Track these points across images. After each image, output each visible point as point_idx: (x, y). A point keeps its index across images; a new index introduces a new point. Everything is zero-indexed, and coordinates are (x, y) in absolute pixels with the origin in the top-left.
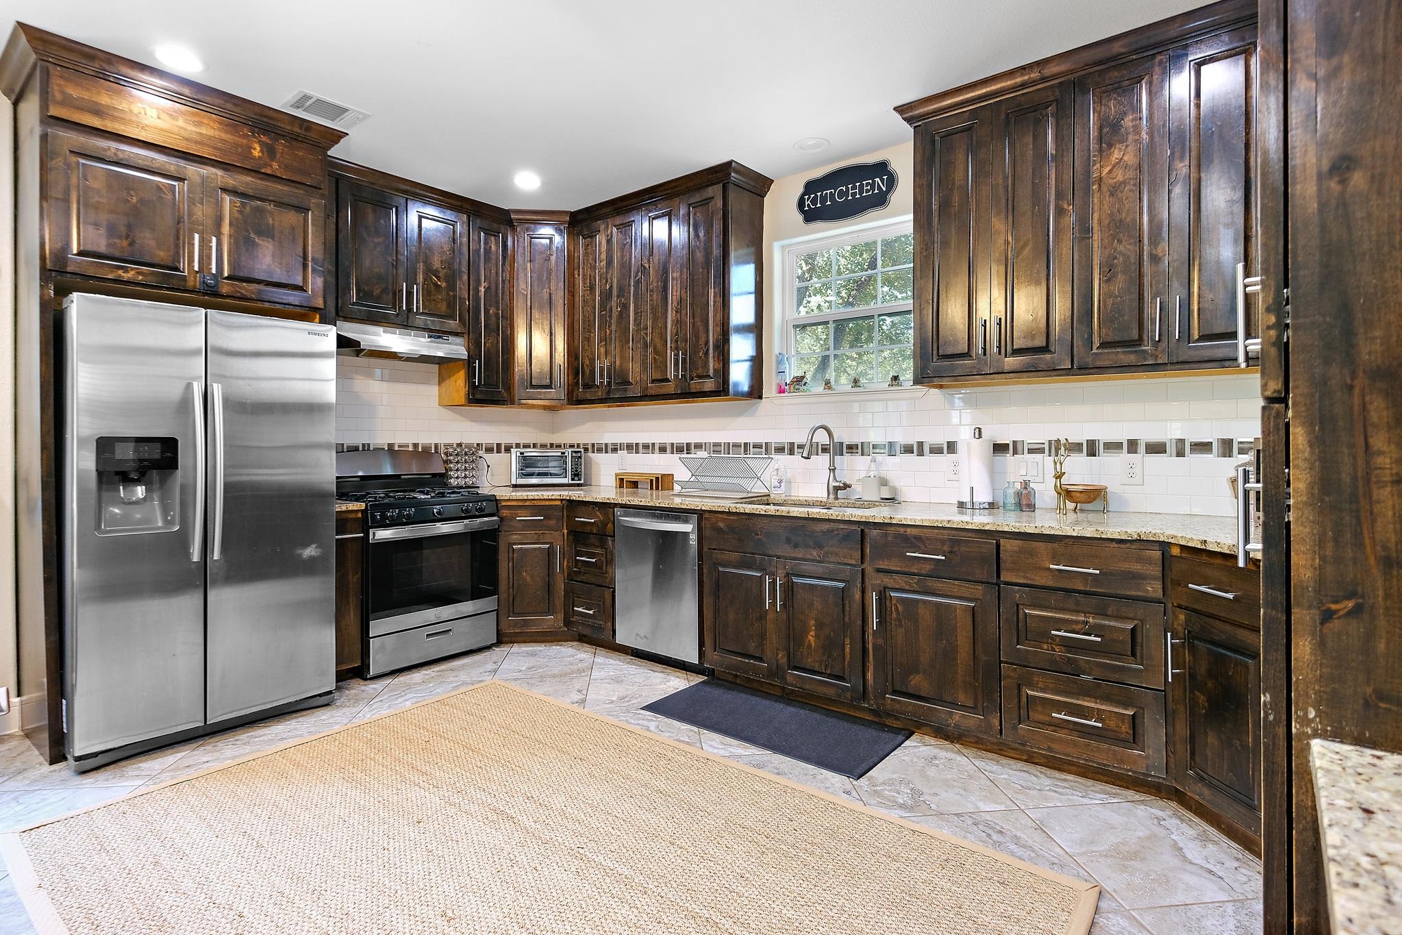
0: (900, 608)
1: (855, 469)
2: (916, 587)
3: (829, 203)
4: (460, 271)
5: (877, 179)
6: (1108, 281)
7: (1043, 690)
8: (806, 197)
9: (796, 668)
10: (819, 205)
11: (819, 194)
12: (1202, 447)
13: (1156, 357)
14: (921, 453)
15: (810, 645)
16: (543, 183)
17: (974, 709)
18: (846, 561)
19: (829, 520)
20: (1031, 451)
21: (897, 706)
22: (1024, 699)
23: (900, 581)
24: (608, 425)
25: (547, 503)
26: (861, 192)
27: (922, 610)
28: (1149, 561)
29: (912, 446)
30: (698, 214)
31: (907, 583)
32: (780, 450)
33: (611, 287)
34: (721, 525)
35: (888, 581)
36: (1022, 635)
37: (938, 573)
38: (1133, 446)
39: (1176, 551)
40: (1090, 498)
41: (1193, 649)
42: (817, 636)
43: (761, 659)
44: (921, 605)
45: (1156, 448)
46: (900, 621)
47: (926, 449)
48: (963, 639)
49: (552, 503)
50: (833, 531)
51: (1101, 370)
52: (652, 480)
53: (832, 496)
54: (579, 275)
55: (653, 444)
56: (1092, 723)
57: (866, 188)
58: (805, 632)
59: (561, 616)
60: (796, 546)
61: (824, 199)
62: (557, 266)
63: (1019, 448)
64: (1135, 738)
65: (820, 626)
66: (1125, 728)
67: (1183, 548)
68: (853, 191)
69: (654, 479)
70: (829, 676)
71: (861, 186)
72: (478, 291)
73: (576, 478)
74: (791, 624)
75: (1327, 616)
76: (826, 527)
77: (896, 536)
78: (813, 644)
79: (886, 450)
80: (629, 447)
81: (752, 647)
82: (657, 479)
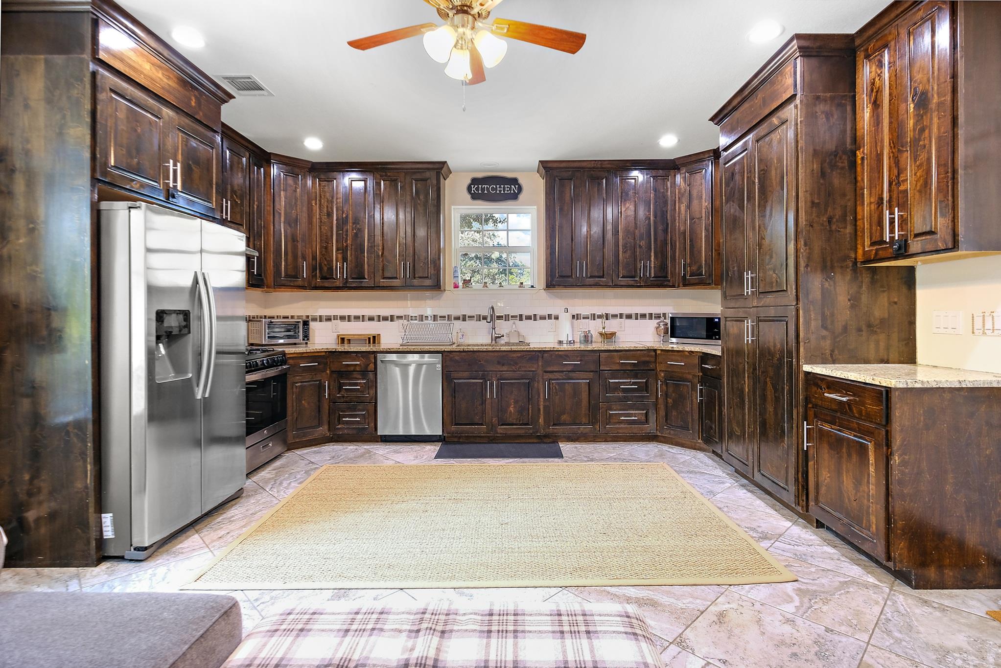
0: (557, 387)
1: (503, 327)
2: (564, 377)
3: (486, 192)
4: (246, 192)
5: (513, 186)
6: (625, 252)
7: (615, 410)
8: (473, 186)
9: (503, 425)
10: (480, 192)
11: (480, 186)
12: (643, 316)
13: (640, 283)
14: (535, 320)
15: (511, 412)
16: (324, 146)
17: (588, 424)
18: (530, 369)
19: (523, 351)
20: (584, 318)
21: (555, 431)
22: (608, 415)
23: (557, 375)
24: (322, 303)
25: (317, 354)
26: (504, 191)
27: (567, 387)
28: (651, 356)
29: (531, 316)
30: (419, 185)
31: (560, 376)
32: (457, 318)
33: (347, 217)
34: (457, 358)
35: (551, 376)
36: (608, 389)
37: (575, 369)
38: (621, 316)
39: (658, 352)
40: (609, 336)
41: (667, 384)
42: (515, 407)
43: (482, 424)
44: (567, 385)
45: (629, 317)
46: (557, 393)
47: (538, 317)
48: (585, 396)
49: (319, 354)
50: (523, 356)
51: (622, 286)
52: (369, 338)
53: (494, 342)
54: (316, 204)
55: (363, 316)
56: (633, 418)
57: (507, 189)
58: (508, 406)
59: (326, 427)
60: (503, 365)
61: (483, 189)
62: (302, 196)
63: (579, 317)
64: (647, 421)
65: (516, 402)
66: (644, 418)
67: (662, 350)
68: (500, 189)
69: (372, 337)
70: (521, 425)
71: (504, 188)
72: (253, 208)
73: (306, 339)
74: (500, 403)
75: (805, 343)
76: (519, 355)
77: (556, 356)
78: (513, 411)
79: (518, 318)
80: (342, 318)
81: (477, 419)
82: (374, 337)
